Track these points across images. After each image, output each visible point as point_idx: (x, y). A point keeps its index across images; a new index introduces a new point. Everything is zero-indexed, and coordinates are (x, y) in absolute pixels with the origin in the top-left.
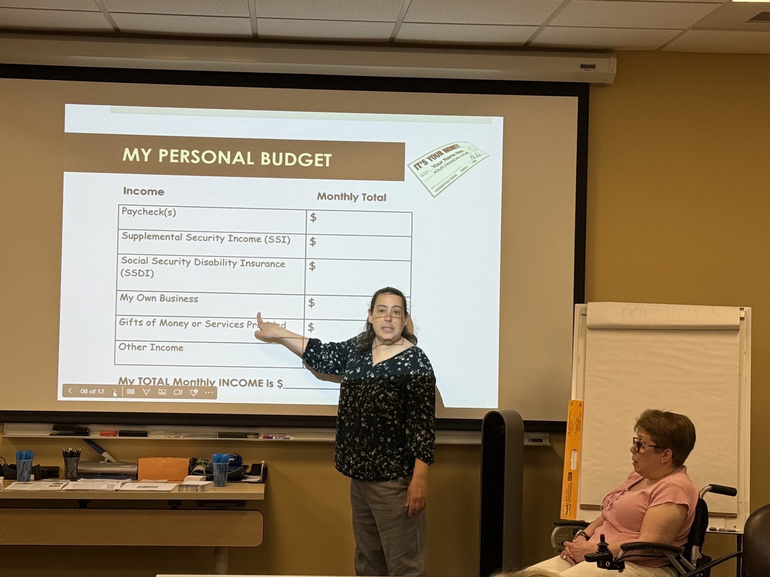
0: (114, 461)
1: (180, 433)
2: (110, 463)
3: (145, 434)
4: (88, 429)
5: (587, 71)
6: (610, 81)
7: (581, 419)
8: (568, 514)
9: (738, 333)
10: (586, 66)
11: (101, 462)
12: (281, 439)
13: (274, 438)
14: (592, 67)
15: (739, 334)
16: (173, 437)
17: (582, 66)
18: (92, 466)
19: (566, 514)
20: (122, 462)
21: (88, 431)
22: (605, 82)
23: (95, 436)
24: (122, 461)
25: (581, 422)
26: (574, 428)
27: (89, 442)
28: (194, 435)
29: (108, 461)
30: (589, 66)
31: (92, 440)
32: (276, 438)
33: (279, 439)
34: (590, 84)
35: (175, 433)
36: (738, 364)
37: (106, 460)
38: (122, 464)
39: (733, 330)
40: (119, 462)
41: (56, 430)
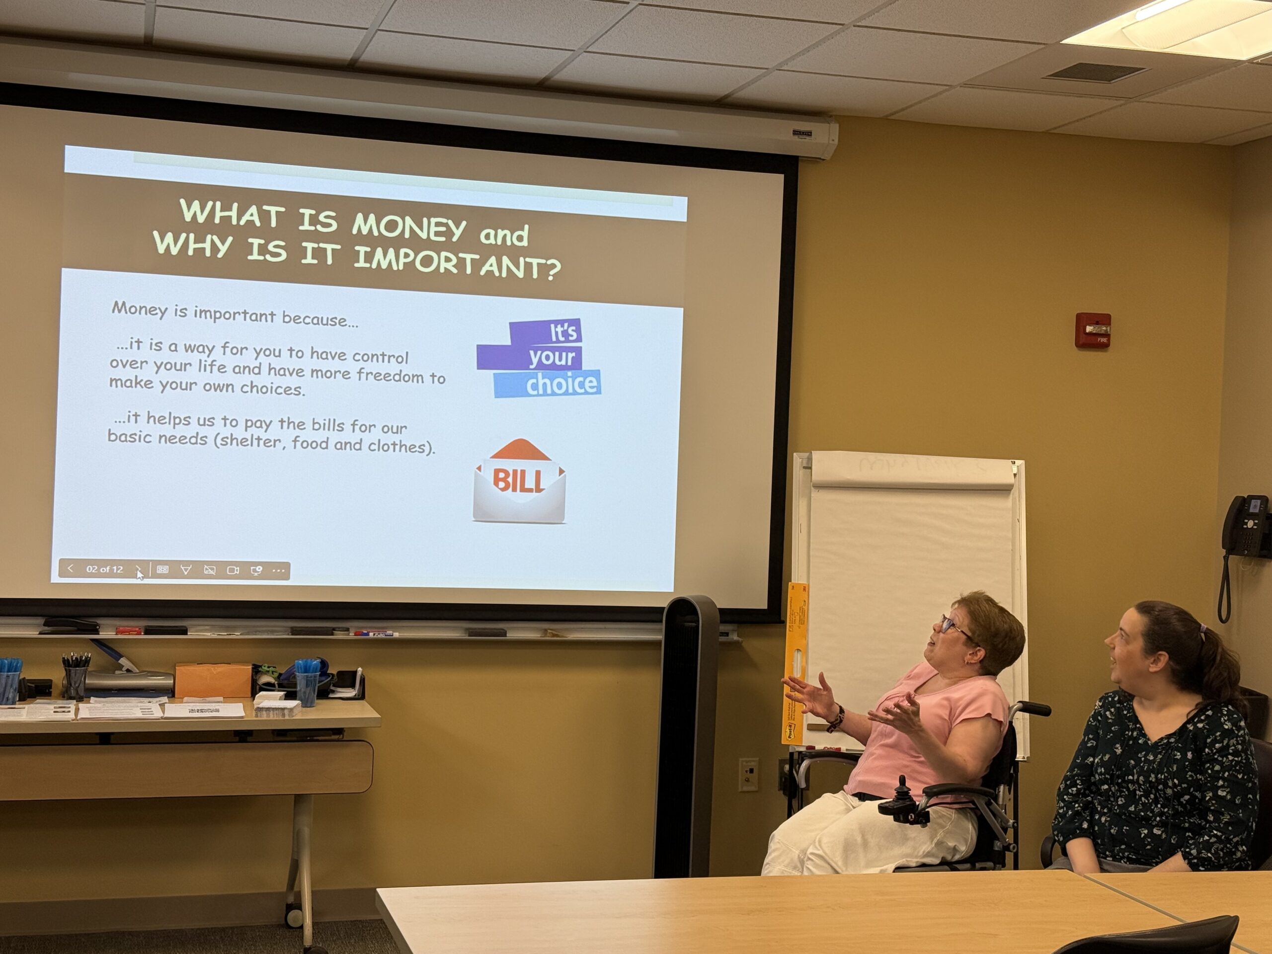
0: (138, 671)
1: (234, 628)
2: (130, 674)
3: (185, 632)
4: (98, 625)
5: (800, 140)
6: (827, 156)
7: (806, 608)
8: (792, 737)
9: (1010, 493)
10: (800, 132)
11: (117, 672)
12: (382, 636)
13: (371, 634)
14: (808, 135)
15: (1011, 495)
16: (224, 635)
17: (796, 133)
18: (104, 678)
19: (789, 737)
20: (149, 672)
21: (98, 627)
22: (820, 157)
23: (106, 634)
24: (147, 670)
25: (806, 613)
26: (797, 621)
27: (100, 643)
28: (256, 632)
29: (128, 671)
30: (803, 132)
31: (102, 641)
32: (374, 634)
33: (379, 636)
34: (800, 158)
35: (227, 628)
36: (1010, 535)
37: (124, 669)
38: (149, 674)
39: (1003, 490)
40: (145, 671)
41: (49, 626)
